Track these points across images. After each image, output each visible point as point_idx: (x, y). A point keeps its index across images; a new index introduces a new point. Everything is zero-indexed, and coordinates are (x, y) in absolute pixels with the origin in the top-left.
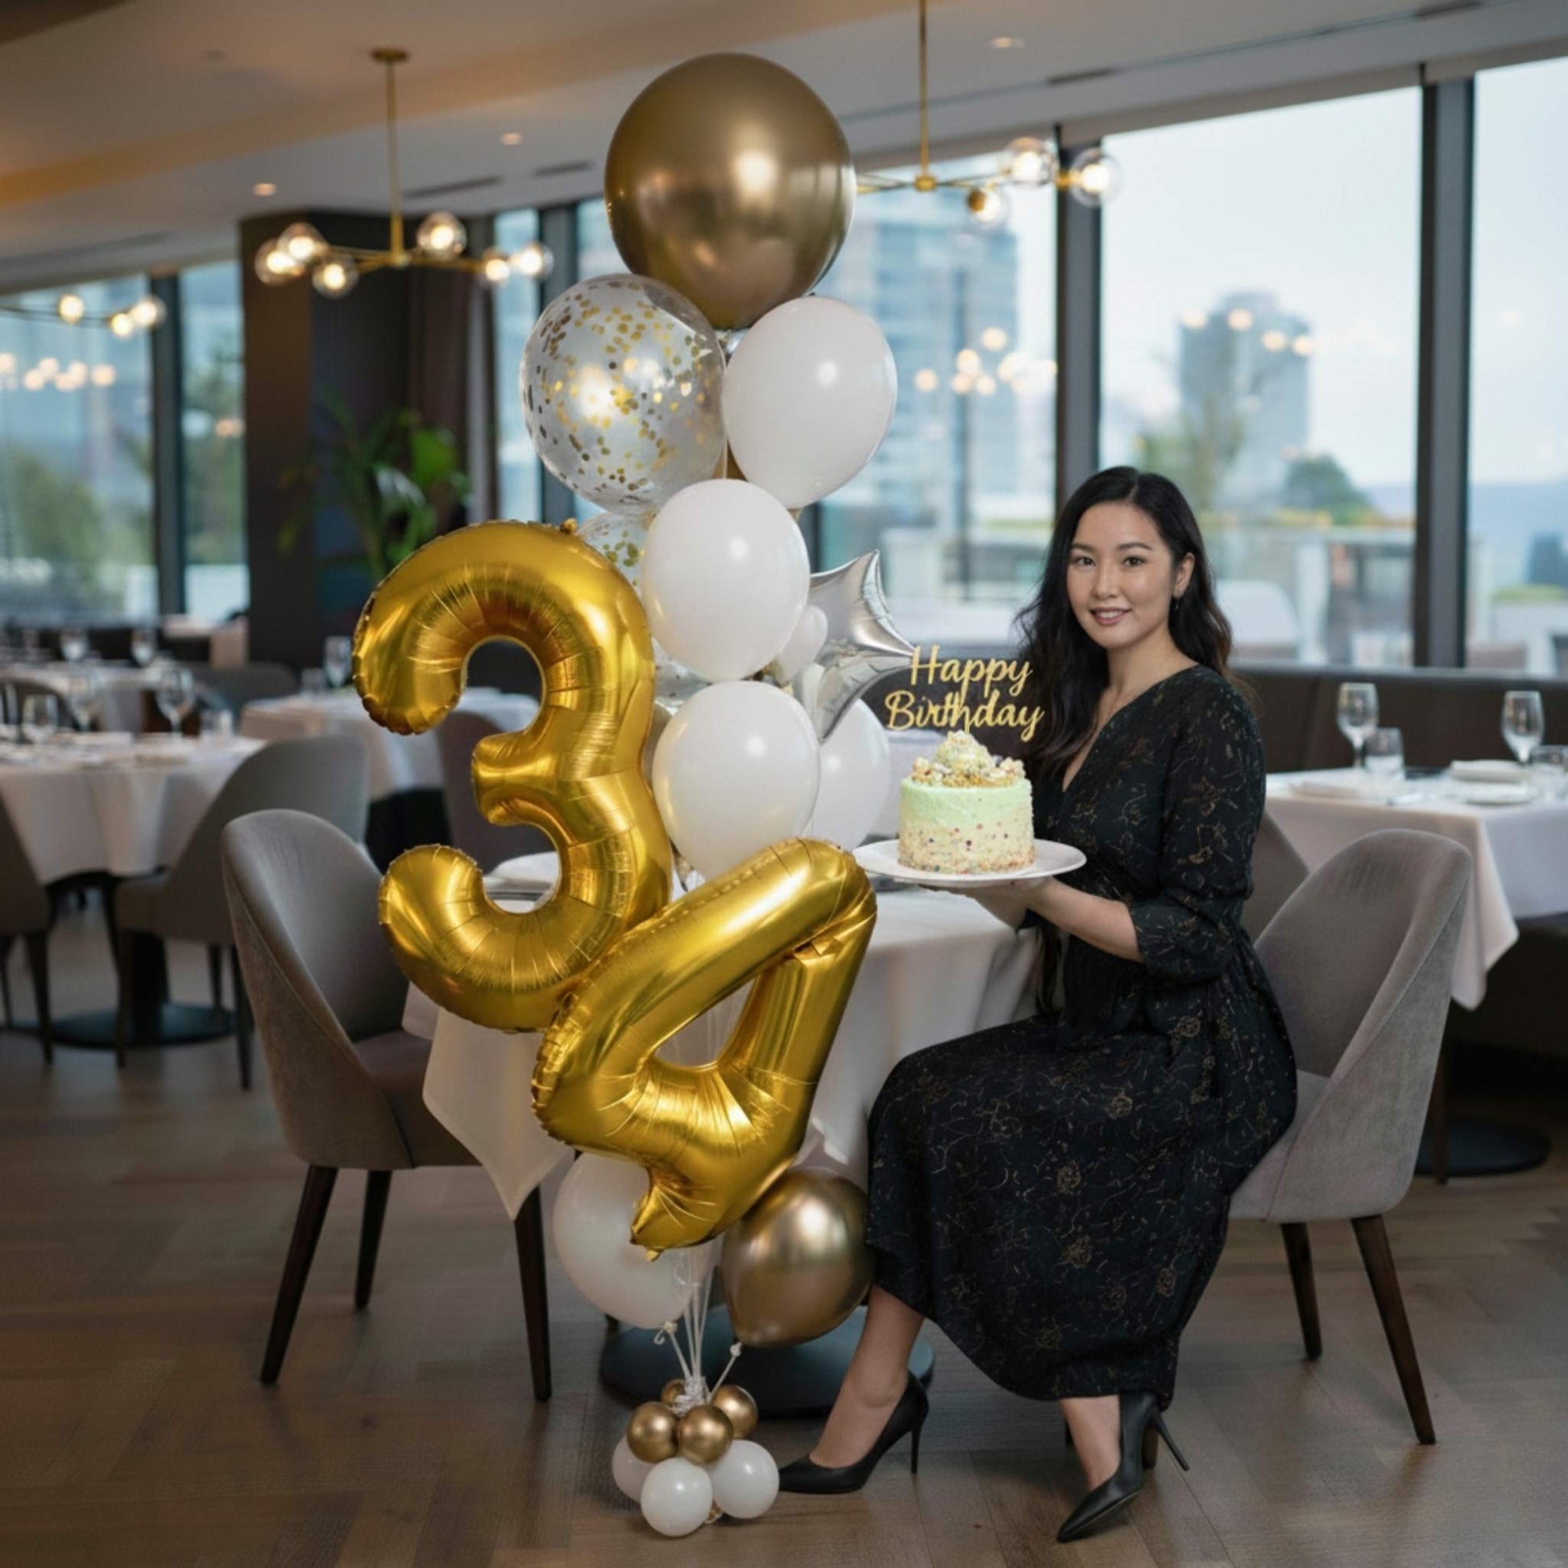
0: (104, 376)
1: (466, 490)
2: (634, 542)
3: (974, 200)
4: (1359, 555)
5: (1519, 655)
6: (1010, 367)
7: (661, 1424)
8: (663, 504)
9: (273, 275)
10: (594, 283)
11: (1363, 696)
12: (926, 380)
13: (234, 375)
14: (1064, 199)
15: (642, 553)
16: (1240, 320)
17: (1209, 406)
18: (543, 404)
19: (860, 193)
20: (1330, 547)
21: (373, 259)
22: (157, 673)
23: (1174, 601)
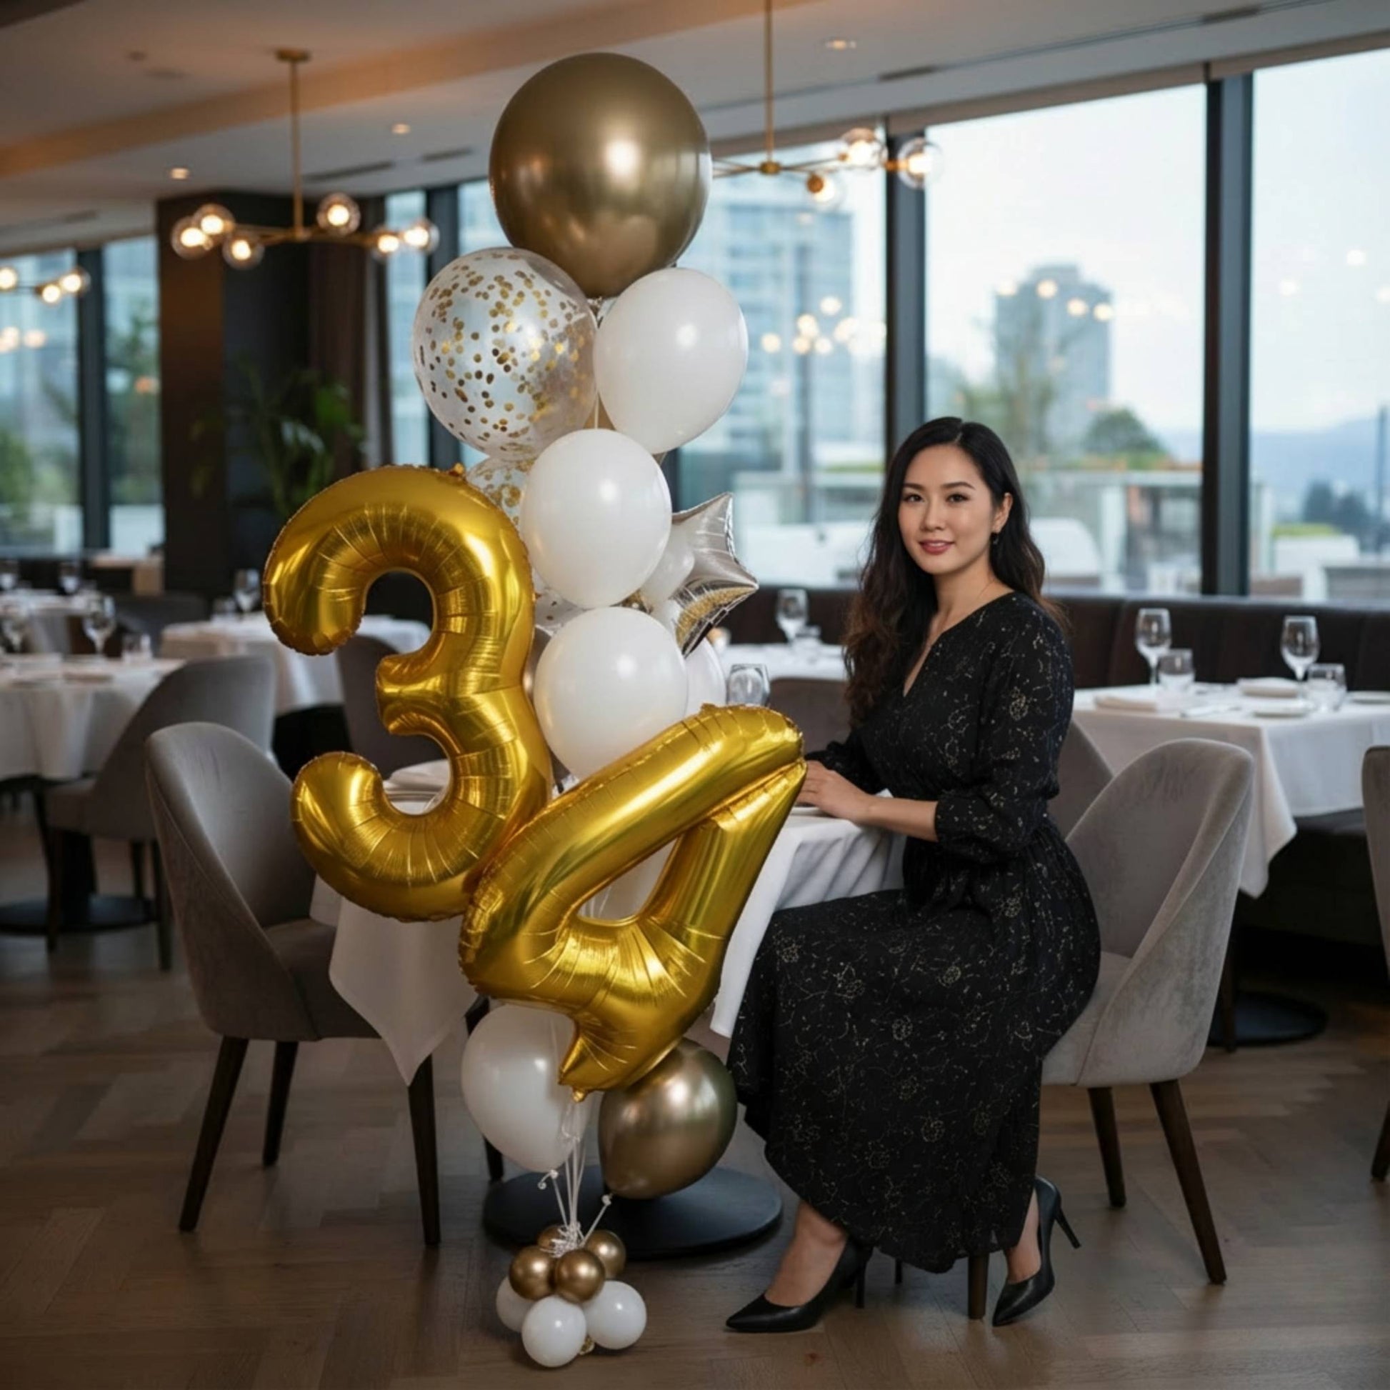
0: (35, 338)
1: (362, 438)
2: (516, 485)
3: (814, 184)
4: (1154, 495)
5: (1294, 585)
6: (844, 331)
7: (539, 1267)
8: (542, 450)
9: (185, 248)
10: (478, 255)
11: (1158, 619)
12: (771, 343)
13: (151, 337)
14: (892, 180)
15: (523, 494)
16: (1047, 290)
17: (1020, 366)
18: (435, 363)
19: (715, 177)
20: (1127, 488)
21: (278, 235)
22: (83, 602)
23: (993, 536)
